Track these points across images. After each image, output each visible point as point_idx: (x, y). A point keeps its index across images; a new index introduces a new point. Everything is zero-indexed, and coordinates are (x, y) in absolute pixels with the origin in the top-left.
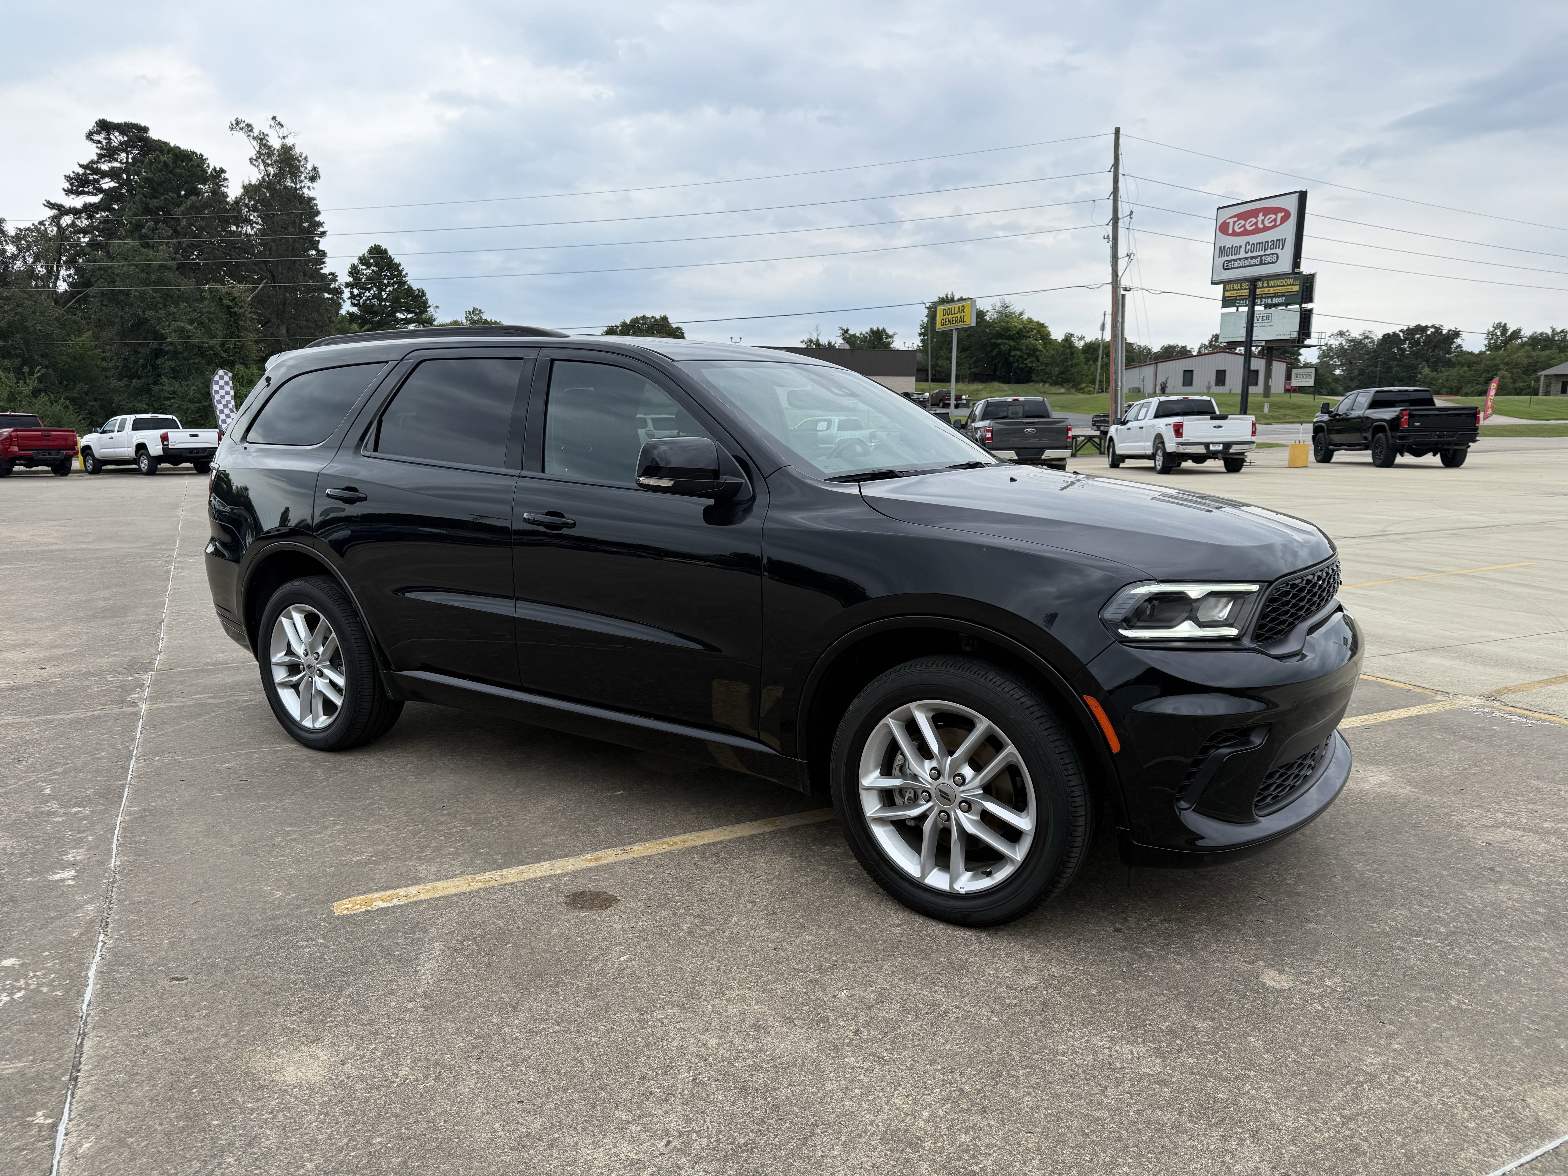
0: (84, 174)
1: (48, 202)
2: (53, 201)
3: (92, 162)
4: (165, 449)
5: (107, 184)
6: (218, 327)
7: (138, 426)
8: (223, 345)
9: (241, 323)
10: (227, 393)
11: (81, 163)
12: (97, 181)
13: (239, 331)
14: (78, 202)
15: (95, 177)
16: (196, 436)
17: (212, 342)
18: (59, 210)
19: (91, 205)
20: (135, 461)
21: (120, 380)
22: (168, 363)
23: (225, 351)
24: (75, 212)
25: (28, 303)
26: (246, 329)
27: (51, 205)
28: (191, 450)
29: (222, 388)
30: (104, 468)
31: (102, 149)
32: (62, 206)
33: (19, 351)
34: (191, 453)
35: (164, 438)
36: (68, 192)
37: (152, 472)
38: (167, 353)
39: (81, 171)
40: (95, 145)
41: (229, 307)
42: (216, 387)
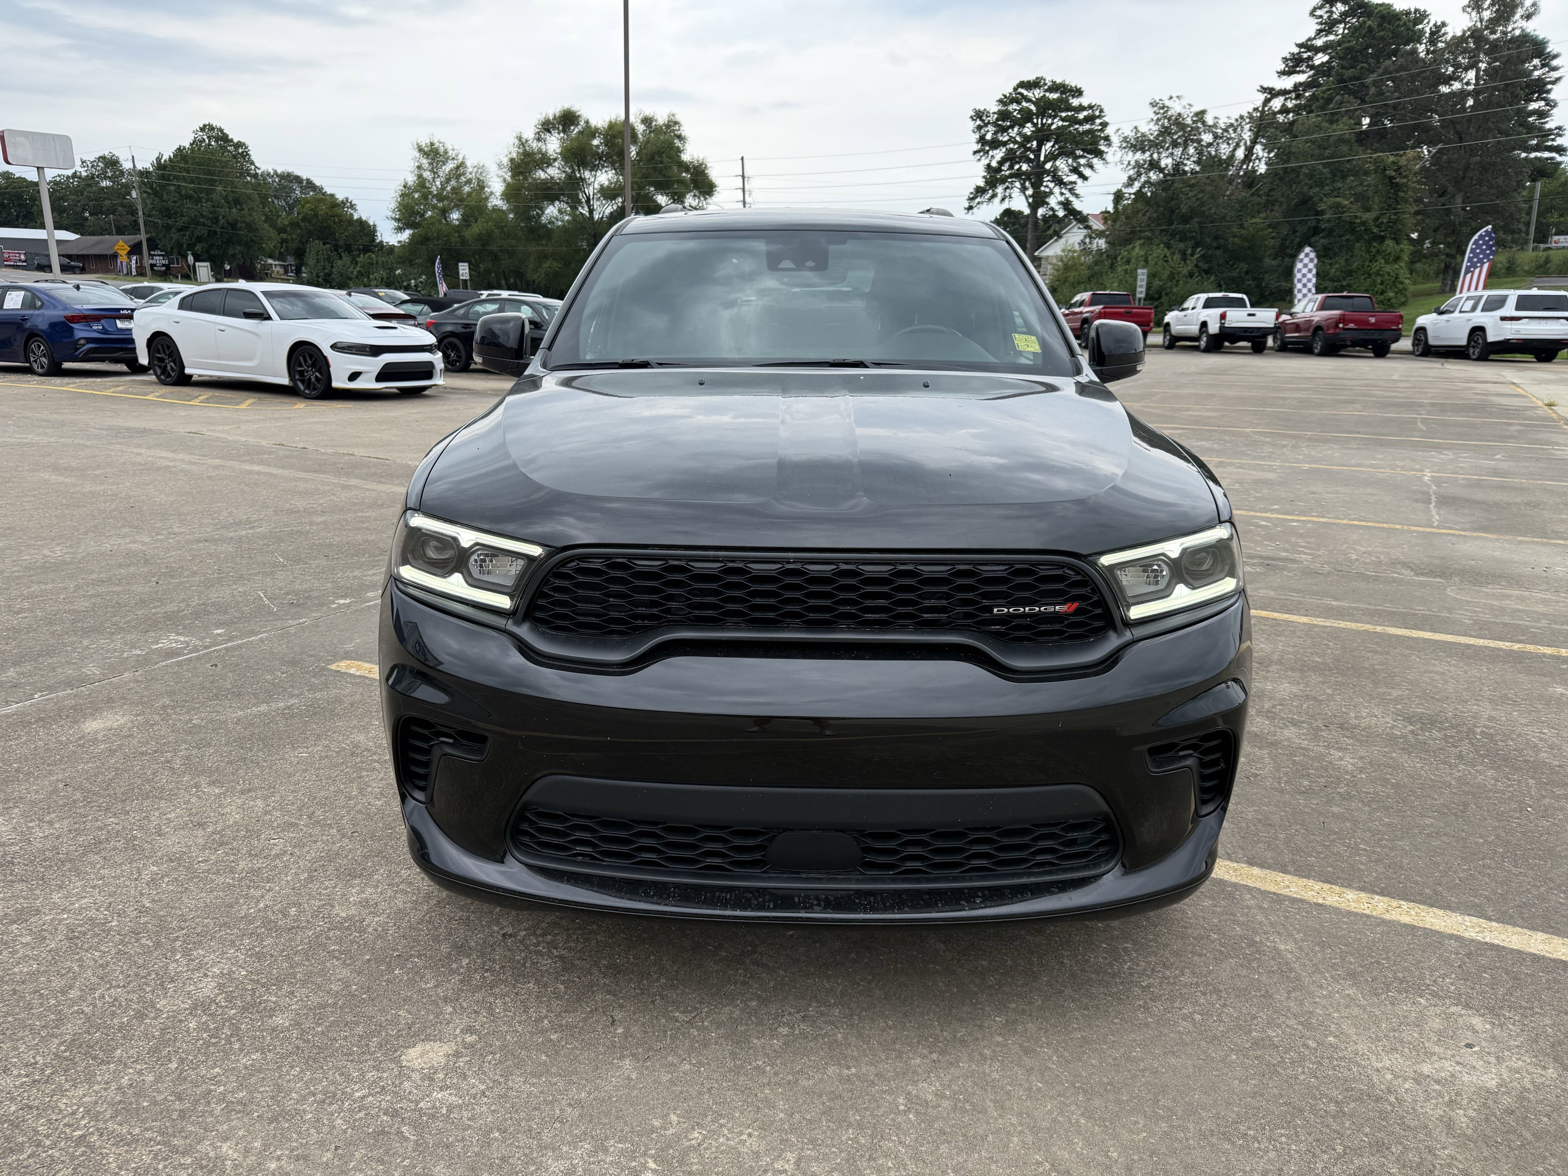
0: (1300, 52)
1: (1262, 87)
2: (1265, 86)
3: (1310, 39)
4: (1222, 328)
5: (1321, 59)
6: (1376, 202)
7: (1208, 304)
8: (1376, 219)
9: (1401, 194)
10: (1310, 271)
11: (1298, 42)
12: (1310, 58)
13: (1398, 203)
14: (1288, 83)
15: (1309, 54)
16: (1253, 315)
17: (1368, 216)
18: (1270, 93)
19: (1301, 84)
20: (1196, 339)
21: (1274, 259)
22: (1322, 241)
23: (1377, 226)
24: (1284, 92)
25: (1209, 188)
26: (1406, 201)
27: (1264, 90)
28: (1246, 329)
29: (1305, 266)
30: (1178, 344)
31: (1321, 23)
32: (1273, 89)
33: (1194, 234)
34: (1245, 332)
35: (1223, 316)
36: (1282, 73)
37: (1209, 350)
38: (1324, 230)
39: (1296, 50)
40: (1317, 20)
41: (1391, 178)
42: (1299, 265)
